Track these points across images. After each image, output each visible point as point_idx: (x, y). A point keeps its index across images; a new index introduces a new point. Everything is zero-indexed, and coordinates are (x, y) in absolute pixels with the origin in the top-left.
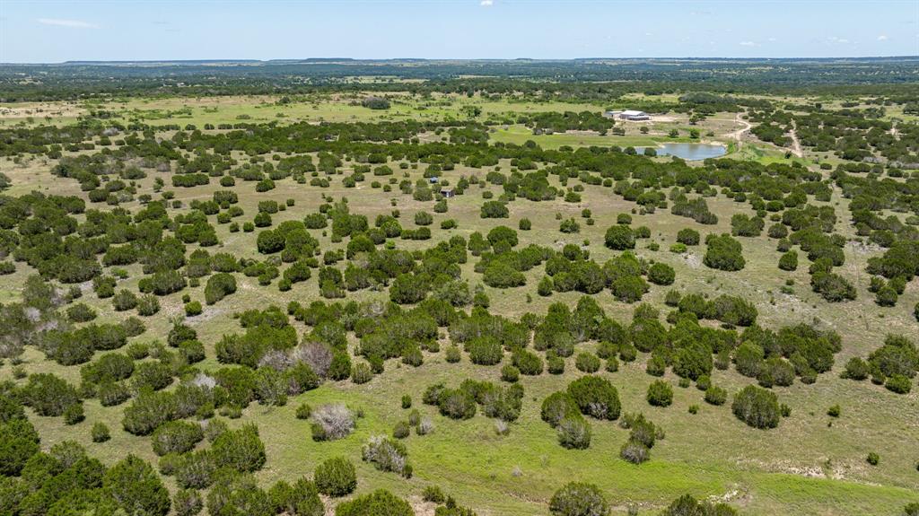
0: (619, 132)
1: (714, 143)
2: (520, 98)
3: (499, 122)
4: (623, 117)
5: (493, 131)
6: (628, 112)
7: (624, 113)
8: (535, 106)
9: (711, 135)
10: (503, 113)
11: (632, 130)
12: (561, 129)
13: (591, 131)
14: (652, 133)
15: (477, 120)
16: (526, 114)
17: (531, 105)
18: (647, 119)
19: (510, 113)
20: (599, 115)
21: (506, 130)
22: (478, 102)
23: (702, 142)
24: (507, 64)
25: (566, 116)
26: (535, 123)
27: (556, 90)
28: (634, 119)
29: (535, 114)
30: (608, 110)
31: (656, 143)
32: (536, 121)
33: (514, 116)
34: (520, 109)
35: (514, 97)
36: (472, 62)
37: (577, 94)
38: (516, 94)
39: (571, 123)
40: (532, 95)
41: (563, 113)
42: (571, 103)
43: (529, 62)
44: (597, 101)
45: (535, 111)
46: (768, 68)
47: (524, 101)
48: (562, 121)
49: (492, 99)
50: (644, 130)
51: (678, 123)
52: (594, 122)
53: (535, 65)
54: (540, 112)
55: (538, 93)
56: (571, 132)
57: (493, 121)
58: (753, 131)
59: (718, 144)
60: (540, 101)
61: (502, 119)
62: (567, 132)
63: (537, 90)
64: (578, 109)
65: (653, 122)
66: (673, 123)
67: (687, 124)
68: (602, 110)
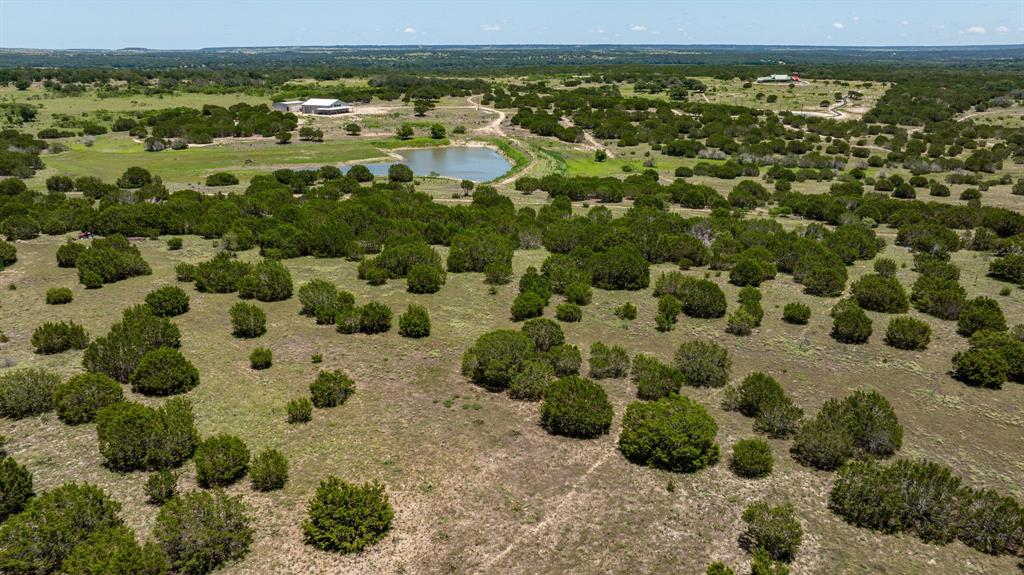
0: (309, 135)
1: (472, 145)
2: (121, 89)
3: (76, 130)
4: (307, 109)
5: (57, 150)
6: (312, 102)
7: (306, 103)
8: (148, 100)
9: (460, 131)
10: (84, 115)
11: (333, 129)
12: (203, 136)
13: (260, 138)
14: (367, 134)
15: (27, 129)
16: (132, 113)
17: (140, 99)
18: (347, 111)
19: (99, 113)
20: (264, 108)
21: (89, 144)
22: (37, 97)
23: (453, 143)
24: (110, 54)
25: (206, 112)
26: (150, 130)
27: (184, 78)
28: (326, 113)
29: (148, 112)
30: (277, 101)
31: (384, 150)
32: (150, 124)
33: (107, 119)
34: (118, 106)
35: (109, 89)
36: (56, 53)
37: (218, 81)
38: (113, 83)
39: (220, 125)
40: (142, 84)
41: (200, 108)
42: (210, 93)
43: (142, 52)
44: (253, 88)
45: (149, 108)
46: (426, 54)
47: (127, 94)
48: (200, 122)
49: (67, 92)
50: (353, 130)
51: (397, 115)
52: (258, 122)
53: (149, 55)
54: (157, 108)
55: (152, 81)
56: (223, 140)
57: (60, 130)
58: (515, 121)
59: (479, 145)
60: (157, 92)
61: (82, 123)
62: (216, 141)
63: (150, 78)
64: (226, 101)
65: (359, 116)
66: (390, 116)
67: (412, 115)
68: (267, 100)
